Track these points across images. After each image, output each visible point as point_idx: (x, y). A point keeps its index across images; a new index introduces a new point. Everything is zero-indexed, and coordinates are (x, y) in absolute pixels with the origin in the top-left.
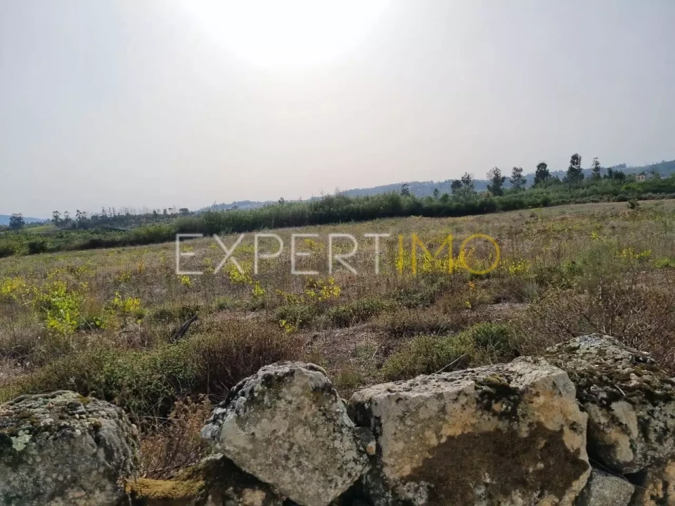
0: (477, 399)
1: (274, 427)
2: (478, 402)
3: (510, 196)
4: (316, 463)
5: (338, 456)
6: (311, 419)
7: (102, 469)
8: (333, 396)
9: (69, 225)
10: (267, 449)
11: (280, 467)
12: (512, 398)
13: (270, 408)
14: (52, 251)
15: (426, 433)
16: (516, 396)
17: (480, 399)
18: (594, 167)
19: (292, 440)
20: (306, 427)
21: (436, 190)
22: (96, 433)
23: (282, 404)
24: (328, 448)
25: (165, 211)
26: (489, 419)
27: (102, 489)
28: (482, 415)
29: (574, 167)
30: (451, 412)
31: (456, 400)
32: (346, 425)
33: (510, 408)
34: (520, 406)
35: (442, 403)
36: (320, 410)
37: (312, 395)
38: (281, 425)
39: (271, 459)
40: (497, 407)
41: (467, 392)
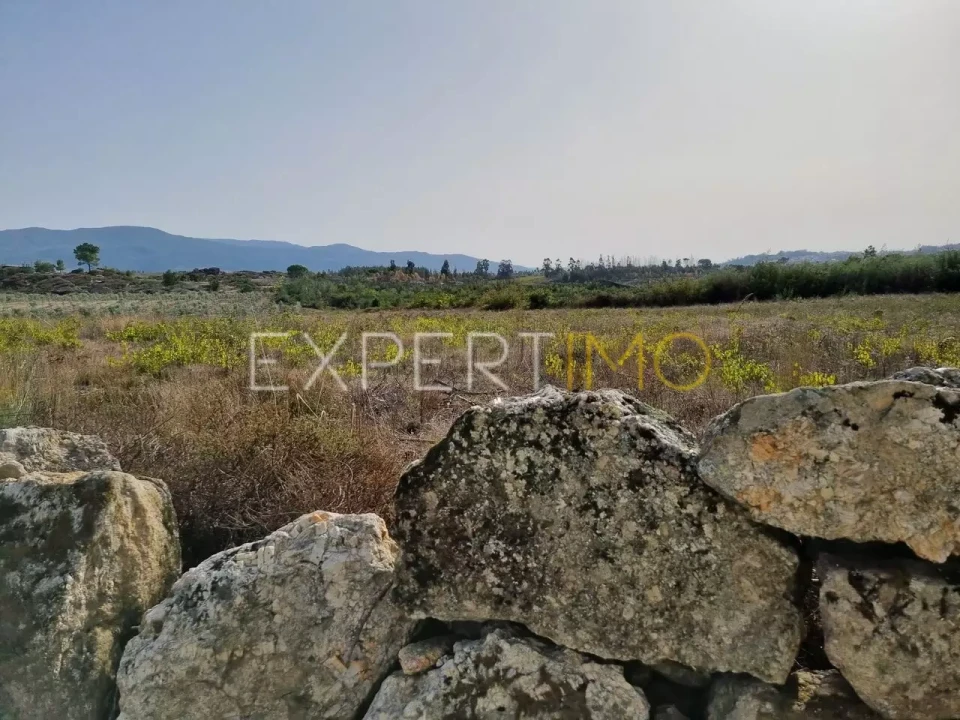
9: (560, 276)
14: (554, 306)
25: (679, 262)
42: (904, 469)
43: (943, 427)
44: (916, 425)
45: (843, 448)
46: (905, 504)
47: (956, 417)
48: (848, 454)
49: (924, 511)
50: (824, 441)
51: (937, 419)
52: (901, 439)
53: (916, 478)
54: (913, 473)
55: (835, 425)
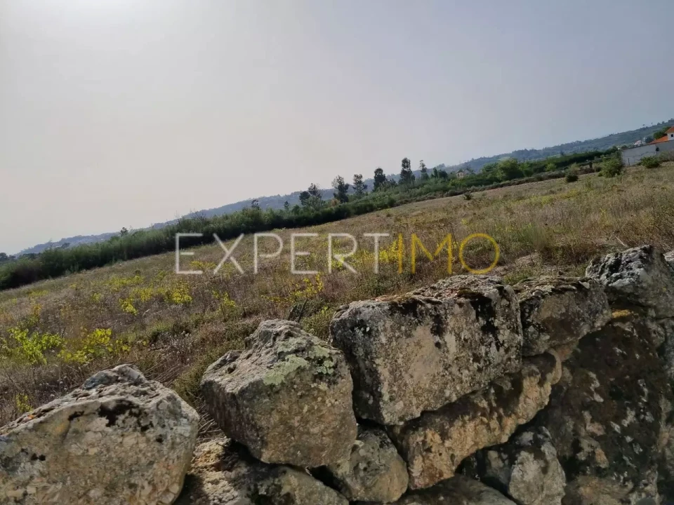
3: (355, 201)
18: (421, 169)
21: (287, 203)
29: (405, 170)
42: (91, 472)
43: (110, 430)
44: (90, 437)
45: (36, 480)
46: (99, 498)
47: (117, 419)
48: (42, 482)
49: (113, 496)
50: (18, 481)
51: (104, 426)
52: (81, 452)
53: (101, 475)
54: (98, 472)
55: (25, 464)
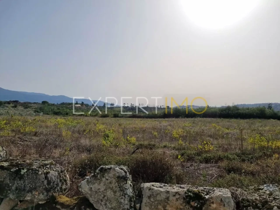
0: (184, 197)
1: (99, 187)
2: (184, 199)
4: (113, 206)
5: (122, 206)
6: (114, 188)
7: (44, 187)
8: (125, 181)
10: (95, 195)
11: (99, 204)
12: (201, 201)
13: (99, 180)
14: (120, 117)
15: (159, 206)
16: (203, 201)
17: (185, 198)
19: (105, 194)
20: (112, 191)
22: (46, 175)
23: (104, 179)
24: (118, 201)
26: (189, 208)
27: (43, 194)
28: (186, 205)
30: (171, 200)
31: (174, 196)
32: (128, 194)
33: (199, 206)
34: (205, 206)
35: (168, 195)
36: (119, 186)
37: (117, 179)
38: (102, 187)
39: (96, 199)
40: (192, 203)
41: (180, 193)
